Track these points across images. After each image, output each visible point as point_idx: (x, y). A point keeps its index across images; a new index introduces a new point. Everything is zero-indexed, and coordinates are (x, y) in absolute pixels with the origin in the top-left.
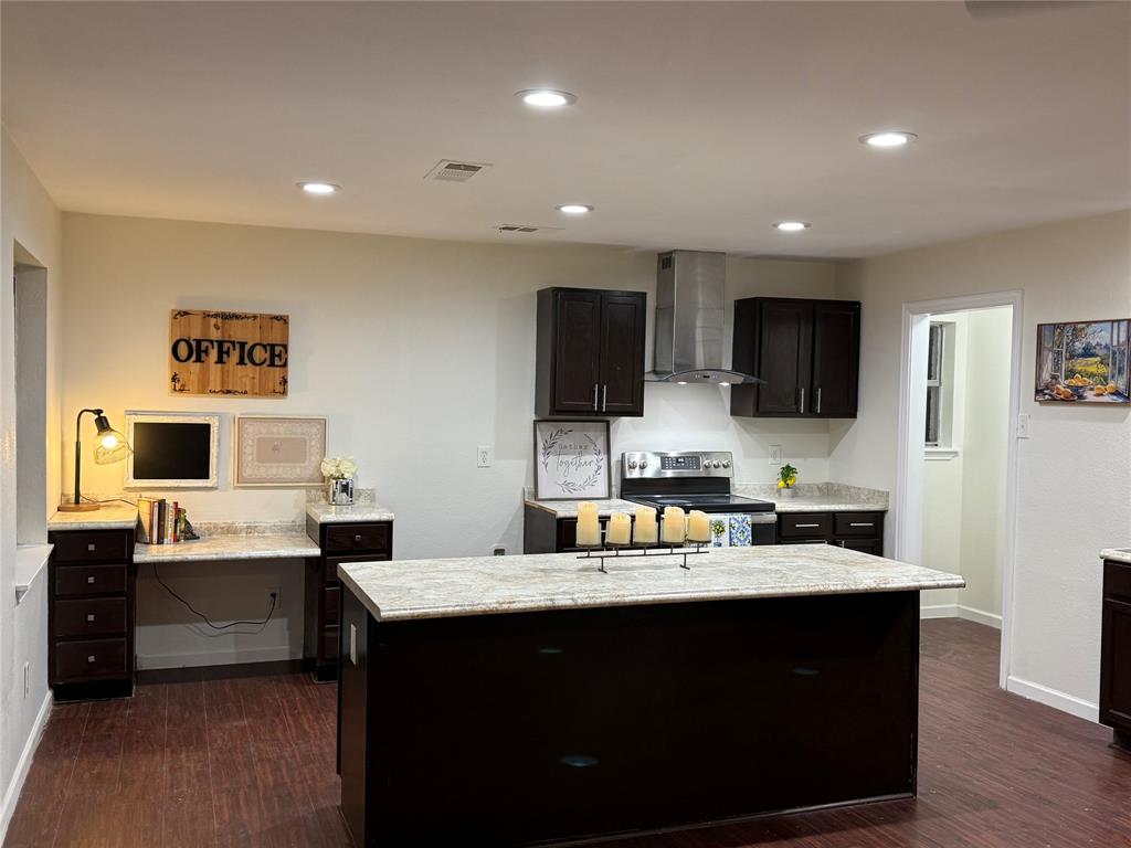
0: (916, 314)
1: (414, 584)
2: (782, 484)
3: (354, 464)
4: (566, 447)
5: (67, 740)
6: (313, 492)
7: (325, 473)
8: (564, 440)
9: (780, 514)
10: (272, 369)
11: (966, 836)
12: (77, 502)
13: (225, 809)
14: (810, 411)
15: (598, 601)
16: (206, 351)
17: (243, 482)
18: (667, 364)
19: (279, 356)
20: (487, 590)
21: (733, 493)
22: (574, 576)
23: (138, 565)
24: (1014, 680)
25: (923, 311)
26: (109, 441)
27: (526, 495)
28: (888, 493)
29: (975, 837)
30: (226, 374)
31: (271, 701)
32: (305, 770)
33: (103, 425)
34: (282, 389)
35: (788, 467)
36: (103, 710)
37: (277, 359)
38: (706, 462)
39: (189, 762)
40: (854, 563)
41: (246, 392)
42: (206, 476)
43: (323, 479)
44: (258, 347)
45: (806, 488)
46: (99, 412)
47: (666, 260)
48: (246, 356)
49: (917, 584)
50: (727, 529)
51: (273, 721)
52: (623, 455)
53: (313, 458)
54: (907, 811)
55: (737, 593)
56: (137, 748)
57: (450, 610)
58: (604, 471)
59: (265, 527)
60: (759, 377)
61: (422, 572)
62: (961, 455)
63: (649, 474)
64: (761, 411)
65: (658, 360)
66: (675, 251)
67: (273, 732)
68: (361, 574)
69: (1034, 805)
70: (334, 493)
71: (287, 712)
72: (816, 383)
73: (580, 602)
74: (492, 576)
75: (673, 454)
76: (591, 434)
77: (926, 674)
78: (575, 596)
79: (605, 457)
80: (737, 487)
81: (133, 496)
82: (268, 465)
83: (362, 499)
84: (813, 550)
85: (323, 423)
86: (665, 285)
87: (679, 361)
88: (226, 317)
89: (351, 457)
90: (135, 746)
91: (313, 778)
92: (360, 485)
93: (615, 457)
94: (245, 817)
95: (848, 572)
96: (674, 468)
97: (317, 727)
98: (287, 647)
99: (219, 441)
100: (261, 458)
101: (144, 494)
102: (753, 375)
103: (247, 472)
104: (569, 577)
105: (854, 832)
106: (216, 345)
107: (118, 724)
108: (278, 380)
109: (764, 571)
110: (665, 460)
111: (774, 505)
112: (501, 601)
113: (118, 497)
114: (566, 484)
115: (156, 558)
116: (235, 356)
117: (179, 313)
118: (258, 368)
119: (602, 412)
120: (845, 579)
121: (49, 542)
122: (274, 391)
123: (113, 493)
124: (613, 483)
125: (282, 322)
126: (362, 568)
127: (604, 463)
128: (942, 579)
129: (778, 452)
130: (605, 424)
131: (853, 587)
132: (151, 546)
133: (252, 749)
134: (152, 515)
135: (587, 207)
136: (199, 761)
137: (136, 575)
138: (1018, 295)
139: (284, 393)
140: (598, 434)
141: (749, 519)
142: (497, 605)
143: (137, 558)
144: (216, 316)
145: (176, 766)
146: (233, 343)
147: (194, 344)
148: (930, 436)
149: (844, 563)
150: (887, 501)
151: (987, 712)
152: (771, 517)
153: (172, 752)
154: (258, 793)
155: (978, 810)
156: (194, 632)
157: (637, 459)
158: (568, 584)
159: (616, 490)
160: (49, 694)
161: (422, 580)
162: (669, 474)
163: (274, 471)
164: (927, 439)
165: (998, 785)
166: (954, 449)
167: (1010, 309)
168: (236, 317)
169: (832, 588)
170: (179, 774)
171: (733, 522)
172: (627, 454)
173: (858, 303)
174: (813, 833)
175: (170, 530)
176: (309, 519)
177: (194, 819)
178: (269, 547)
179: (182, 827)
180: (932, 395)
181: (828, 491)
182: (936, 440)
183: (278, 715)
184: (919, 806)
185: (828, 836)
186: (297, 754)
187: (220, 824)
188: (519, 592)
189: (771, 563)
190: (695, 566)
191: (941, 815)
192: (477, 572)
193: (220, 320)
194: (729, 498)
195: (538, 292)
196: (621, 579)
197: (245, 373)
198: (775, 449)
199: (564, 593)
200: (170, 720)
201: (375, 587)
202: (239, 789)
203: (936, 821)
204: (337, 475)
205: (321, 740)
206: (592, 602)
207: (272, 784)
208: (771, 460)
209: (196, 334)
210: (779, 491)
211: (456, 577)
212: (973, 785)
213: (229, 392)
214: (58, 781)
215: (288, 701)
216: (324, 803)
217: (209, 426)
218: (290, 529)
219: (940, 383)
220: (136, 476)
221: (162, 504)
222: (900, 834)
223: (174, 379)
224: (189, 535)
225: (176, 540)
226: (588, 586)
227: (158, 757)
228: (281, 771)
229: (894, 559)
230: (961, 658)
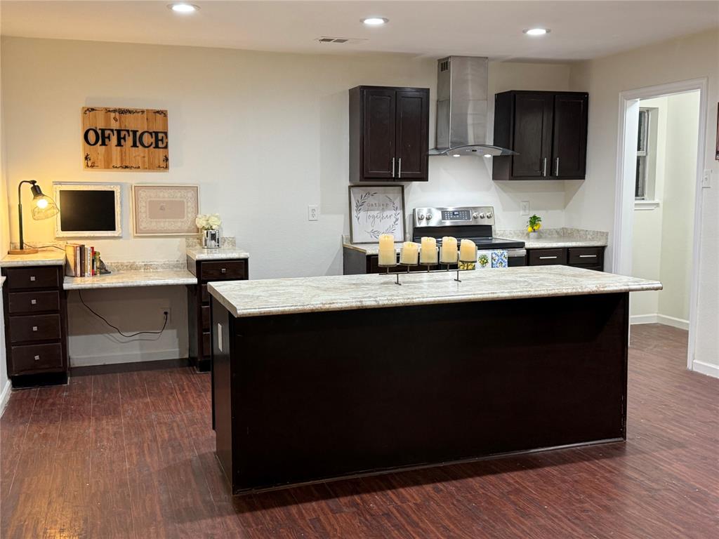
0: (629, 99)
1: (262, 294)
2: (530, 229)
3: (219, 219)
4: (372, 205)
5: (22, 413)
6: (191, 239)
7: (199, 226)
8: (371, 200)
9: (528, 250)
10: (157, 149)
11: (662, 466)
12: (22, 247)
13: (134, 455)
14: (551, 175)
15: (395, 302)
16: (109, 138)
17: (140, 232)
18: (446, 142)
19: (162, 140)
20: (314, 296)
21: (494, 236)
22: (378, 287)
23: (68, 291)
24: (698, 362)
25: (634, 97)
26: (42, 203)
27: (344, 240)
28: (608, 233)
29: (669, 467)
30: (124, 155)
31: (166, 385)
32: (191, 429)
33: (37, 191)
34: (165, 165)
35: (534, 217)
36: (47, 393)
37: (160, 143)
38: (475, 214)
39: (108, 425)
40: (581, 276)
41: (139, 168)
42: (113, 228)
43: (198, 230)
44: (146, 134)
45: (548, 232)
46: (33, 182)
47: (444, 65)
48: (137, 141)
49: (627, 288)
50: (490, 261)
51: (168, 398)
52: (414, 210)
53: (190, 215)
54: (620, 450)
55: (495, 296)
56: (71, 418)
57: (287, 309)
58: (400, 222)
59: (158, 265)
60: (513, 150)
61: (267, 287)
62: (661, 205)
63: (433, 223)
64: (513, 177)
65: (439, 139)
66: (450, 57)
67: (168, 405)
68: (224, 289)
69: (712, 445)
70: (206, 240)
71: (178, 392)
72: (555, 155)
73: (381, 303)
74: (318, 288)
75: (451, 209)
76: (391, 196)
77: (633, 360)
78: (378, 299)
79: (401, 212)
80: (497, 232)
81: (62, 243)
82: (157, 220)
83: (226, 244)
84: (551, 269)
85: (195, 189)
86: (443, 83)
87: (455, 139)
88: (122, 112)
89: (217, 214)
90: (69, 417)
91: (197, 434)
92: (224, 234)
93: (408, 212)
94: (148, 460)
95: (576, 281)
96: (451, 219)
97: (199, 401)
98: (177, 349)
99: (121, 203)
100: (153, 215)
101: (69, 242)
102: (509, 149)
103: (143, 226)
104: (373, 288)
105: (581, 464)
106: (115, 132)
107: (58, 402)
108: (162, 158)
109: (516, 282)
110: (444, 213)
111: (523, 243)
112: (324, 302)
113: (51, 244)
114: (373, 232)
115: (79, 286)
116: (130, 140)
117: (88, 109)
118: (147, 149)
119: (398, 178)
120: (574, 285)
121: (2, 275)
122: (159, 167)
123: (46, 240)
124: (407, 231)
125: (163, 115)
126: (224, 285)
127: (400, 217)
128: (645, 284)
129: (527, 207)
130: (401, 188)
131: (580, 290)
132: (75, 278)
133: (153, 417)
134: (75, 256)
135: (383, 19)
136: (115, 425)
137: (66, 298)
138: (704, 81)
139: (167, 167)
140: (396, 195)
141: (506, 254)
142: (321, 306)
143: (66, 286)
144: (115, 111)
145: (99, 429)
146: (128, 131)
147: (99, 132)
148: (639, 192)
149: (574, 276)
150: (607, 239)
151: (677, 384)
152: (522, 252)
153: (96, 419)
154: (157, 444)
155: (671, 449)
156: (110, 339)
157: (424, 213)
158: (373, 292)
159: (409, 236)
160: (8, 383)
161: (268, 291)
162: (448, 223)
163: (162, 224)
164: (637, 195)
165: (685, 432)
166: (656, 201)
167: (698, 93)
168: (130, 112)
169: (565, 291)
170: (101, 433)
171: (494, 256)
172: (417, 210)
173: (587, 94)
174: (551, 465)
175: (89, 267)
176: (188, 258)
177: (112, 462)
178: (160, 278)
179: (104, 468)
180: (641, 162)
181: (563, 234)
182: (643, 195)
183: (172, 393)
184: (627, 447)
185: (561, 467)
186: (185, 418)
187: (131, 465)
188: (338, 297)
189: (520, 277)
190: (465, 280)
191: (643, 452)
192: (307, 286)
193: (117, 114)
194: (491, 240)
195: (350, 90)
196: (411, 288)
197: (137, 154)
198: (525, 204)
199: (370, 297)
200: (95, 398)
201: (233, 296)
202: (144, 443)
203: (639, 456)
204: (207, 227)
205: (201, 409)
206: (390, 303)
207: (167, 438)
208: (522, 213)
209: (100, 125)
210: (528, 234)
211: (291, 289)
212: (668, 433)
213: (126, 167)
214: (16, 439)
215: (178, 385)
216: (204, 450)
217: (113, 192)
218: (176, 266)
219: (647, 154)
220: (64, 229)
221: (82, 248)
222: (614, 465)
223: (86, 158)
224: (103, 270)
225: (94, 274)
226: (387, 293)
227: (86, 423)
228: (174, 430)
229: (611, 272)
230: (659, 350)
